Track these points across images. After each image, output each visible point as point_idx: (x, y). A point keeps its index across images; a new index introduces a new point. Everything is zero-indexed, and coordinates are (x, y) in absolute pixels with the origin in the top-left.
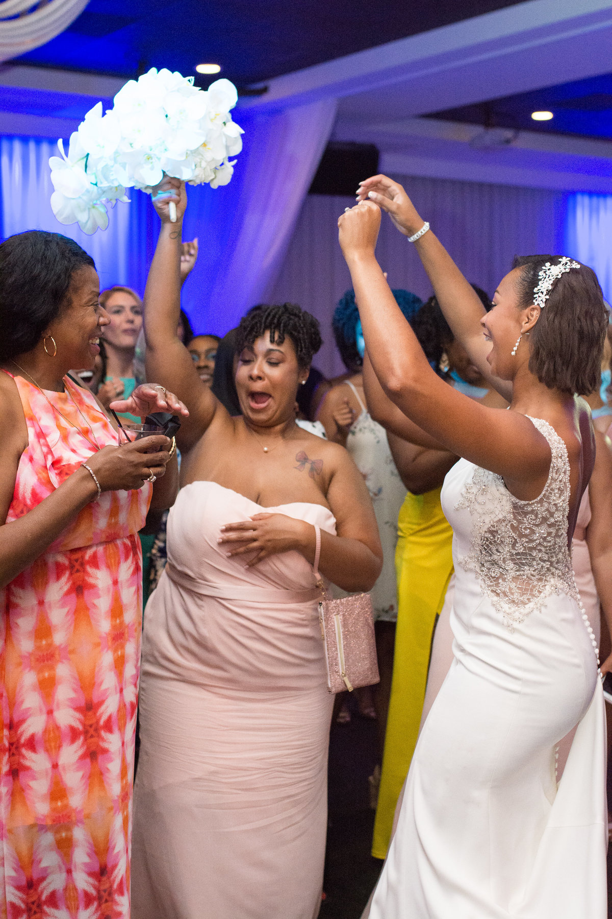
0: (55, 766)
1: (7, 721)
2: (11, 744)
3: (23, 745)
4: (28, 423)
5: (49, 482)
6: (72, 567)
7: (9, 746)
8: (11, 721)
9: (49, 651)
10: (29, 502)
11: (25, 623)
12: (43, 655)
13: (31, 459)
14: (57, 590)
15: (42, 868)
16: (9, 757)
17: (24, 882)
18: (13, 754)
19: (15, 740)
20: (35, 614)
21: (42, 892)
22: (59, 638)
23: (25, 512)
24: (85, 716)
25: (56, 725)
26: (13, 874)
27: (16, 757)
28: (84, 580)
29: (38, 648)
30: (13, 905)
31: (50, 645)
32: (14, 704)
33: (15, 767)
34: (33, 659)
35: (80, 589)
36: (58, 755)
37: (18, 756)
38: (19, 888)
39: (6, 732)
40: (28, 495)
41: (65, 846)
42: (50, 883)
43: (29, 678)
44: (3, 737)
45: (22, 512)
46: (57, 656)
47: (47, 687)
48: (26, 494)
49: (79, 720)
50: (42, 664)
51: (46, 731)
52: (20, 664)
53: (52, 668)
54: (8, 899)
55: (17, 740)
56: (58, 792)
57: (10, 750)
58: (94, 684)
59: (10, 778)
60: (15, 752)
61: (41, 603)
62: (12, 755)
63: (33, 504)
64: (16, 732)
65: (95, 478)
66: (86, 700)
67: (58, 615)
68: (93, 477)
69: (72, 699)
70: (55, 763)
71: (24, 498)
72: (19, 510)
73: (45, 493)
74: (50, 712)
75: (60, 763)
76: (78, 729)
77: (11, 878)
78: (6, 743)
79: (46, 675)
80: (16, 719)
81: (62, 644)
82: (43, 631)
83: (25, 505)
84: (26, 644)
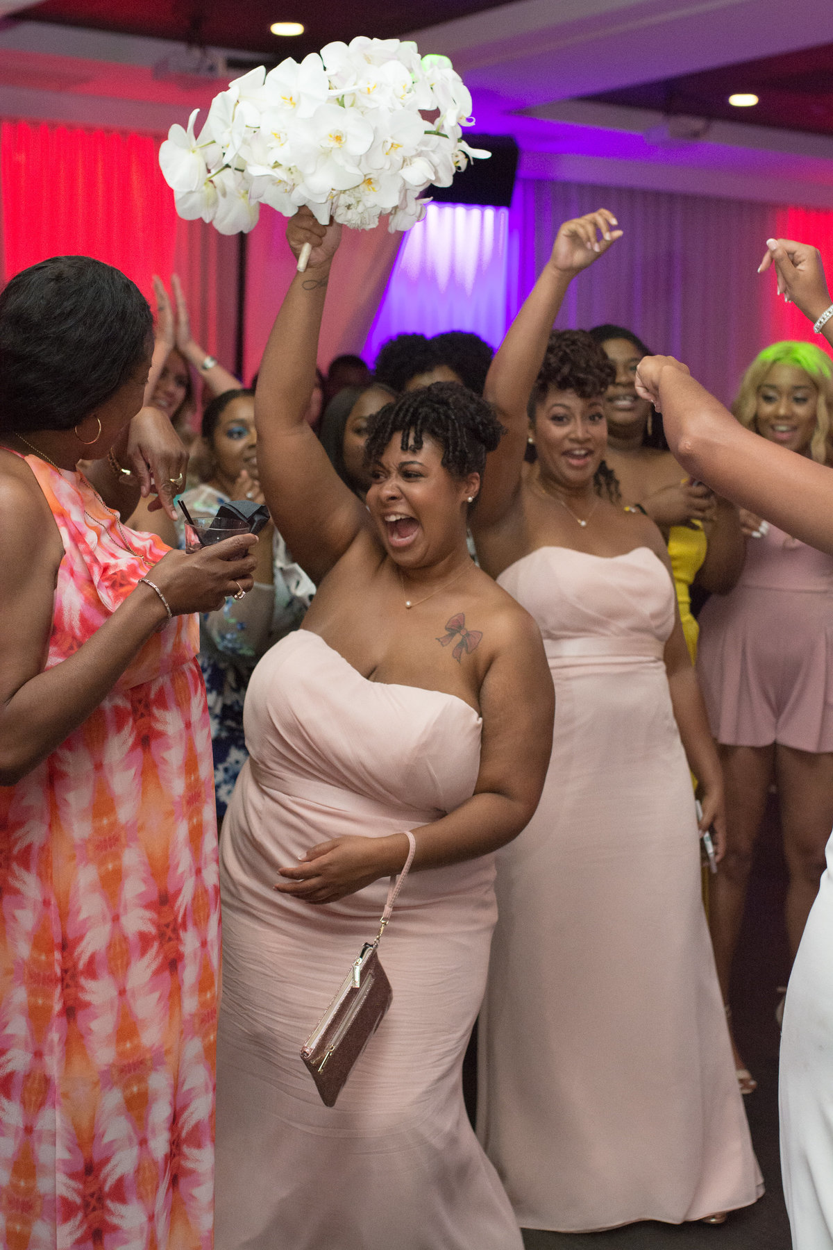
0: (122, 992)
1: (58, 940)
2: (65, 971)
3: (82, 973)
4: (58, 521)
5: (99, 601)
6: (135, 710)
7: (62, 975)
8: (64, 938)
9: (113, 833)
10: (78, 633)
11: (77, 800)
12: (105, 840)
13: (72, 573)
14: (118, 746)
15: (106, 1144)
16: (63, 990)
17: (80, 1167)
18: (68, 986)
19: (70, 964)
20: (92, 783)
21: (105, 1180)
22: (125, 813)
23: (75, 647)
24: (159, 913)
25: (123, 936)
26: (67, 1156)
27: (71, 991)
28: (150, 728)
29: (97, 830)
30: (65, 1201)
31: (114, 824)
32: (68, 914)
33: (70, 1003)
34: (90, 847)
35: (147, 740)
36: (125, 976)
37: (75, 989)
38: (72, 1176)
39: (57, 955)
40: (76, 623)
41: (137, 1106)
42: (116, 1166)
43: (86, 876)
44: (53, 962)
45: (71, 648)
46: (123, 840)
47: (111, 883)
48: (73, 623)
49: (150, 920)
50: (104, 853)
51: (110, 946)
52: (73, 857)
53: (117, 857)
54: (58, 1192)
55: (74, 966)
56: (127, 1029)
57: (63, 980)
58: (168, 868)
59: (64, 1020)
60: (70, 982)
61: (99, 766)
62: (65, 987)
63: (84, 636)
64: (71, 954)
65: (163, 598)
66: (160, 891)
67: (122, 781)
68: (160, 598)
69: (141, 894)
70: (122, 988)
71: (72, 628)
72: (66, 646)
73: (99, 620)
74: (116, 919)
75: (129, 986)
76: (150, 933)
77: (64, 1162)
78: (58, 971)
79: (110, 866)
80: (71, 936)
81: (128, 821)
82: (103, 805)
83: (74, 637)
84: (79, 828)
